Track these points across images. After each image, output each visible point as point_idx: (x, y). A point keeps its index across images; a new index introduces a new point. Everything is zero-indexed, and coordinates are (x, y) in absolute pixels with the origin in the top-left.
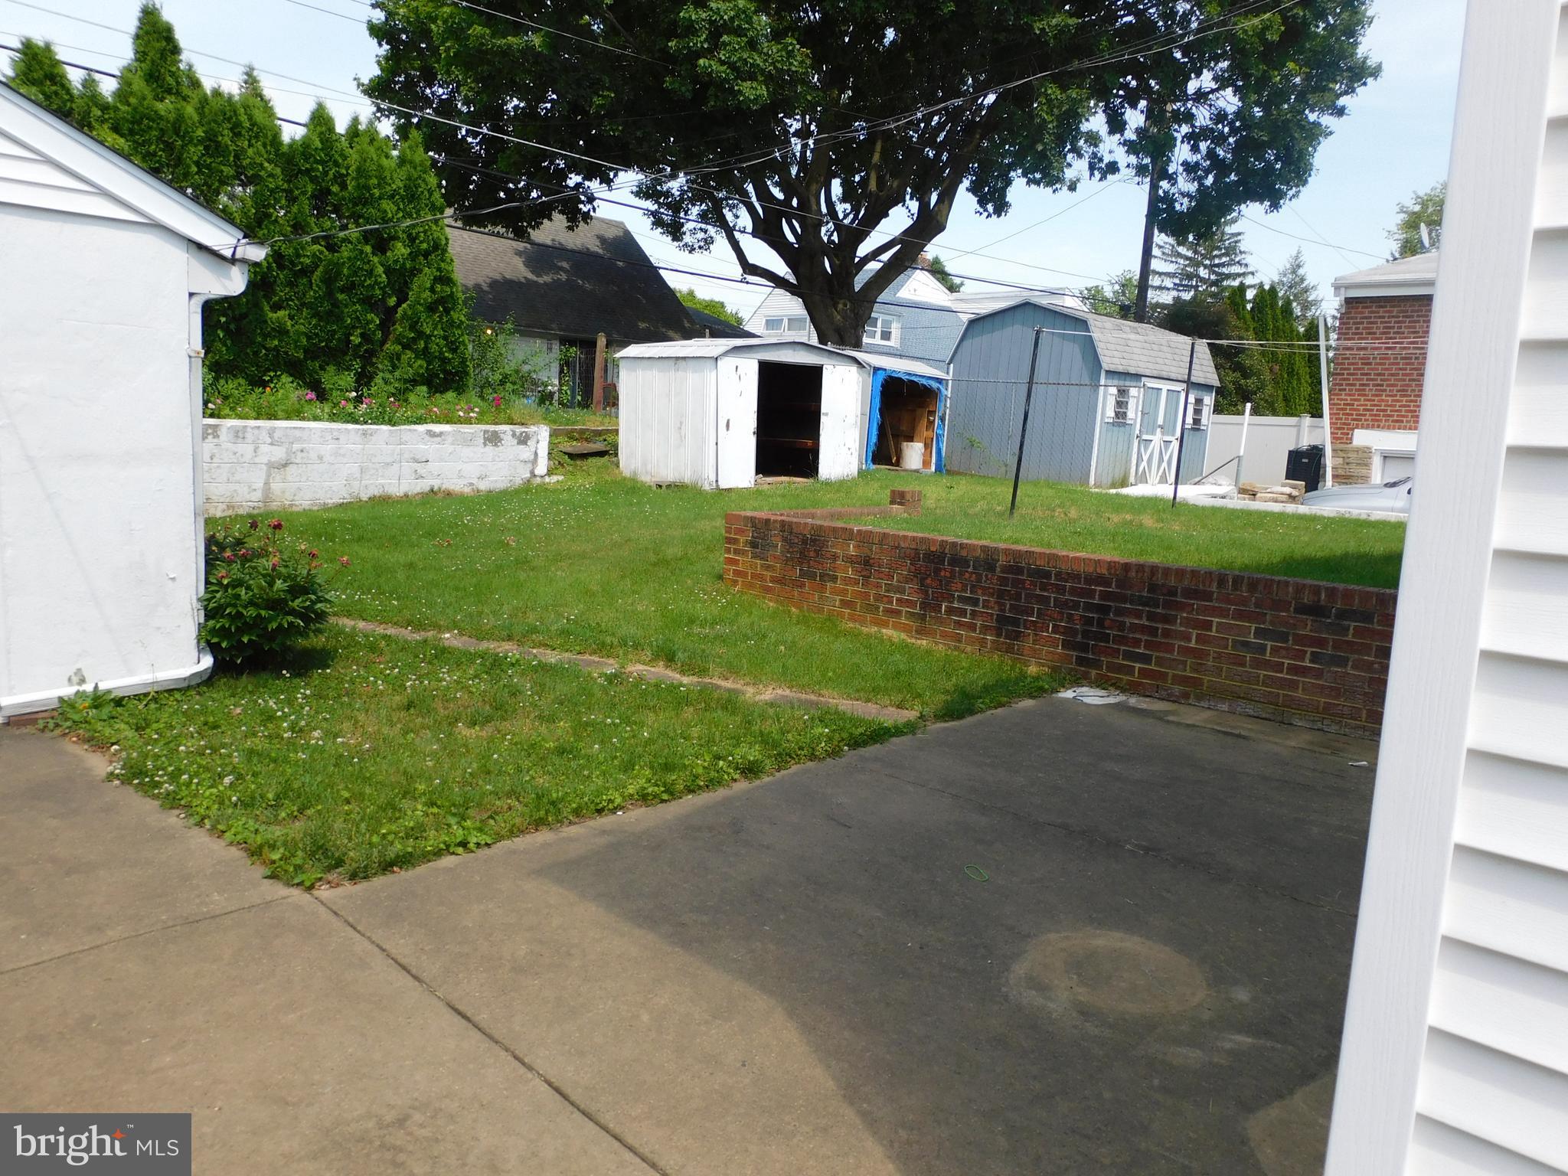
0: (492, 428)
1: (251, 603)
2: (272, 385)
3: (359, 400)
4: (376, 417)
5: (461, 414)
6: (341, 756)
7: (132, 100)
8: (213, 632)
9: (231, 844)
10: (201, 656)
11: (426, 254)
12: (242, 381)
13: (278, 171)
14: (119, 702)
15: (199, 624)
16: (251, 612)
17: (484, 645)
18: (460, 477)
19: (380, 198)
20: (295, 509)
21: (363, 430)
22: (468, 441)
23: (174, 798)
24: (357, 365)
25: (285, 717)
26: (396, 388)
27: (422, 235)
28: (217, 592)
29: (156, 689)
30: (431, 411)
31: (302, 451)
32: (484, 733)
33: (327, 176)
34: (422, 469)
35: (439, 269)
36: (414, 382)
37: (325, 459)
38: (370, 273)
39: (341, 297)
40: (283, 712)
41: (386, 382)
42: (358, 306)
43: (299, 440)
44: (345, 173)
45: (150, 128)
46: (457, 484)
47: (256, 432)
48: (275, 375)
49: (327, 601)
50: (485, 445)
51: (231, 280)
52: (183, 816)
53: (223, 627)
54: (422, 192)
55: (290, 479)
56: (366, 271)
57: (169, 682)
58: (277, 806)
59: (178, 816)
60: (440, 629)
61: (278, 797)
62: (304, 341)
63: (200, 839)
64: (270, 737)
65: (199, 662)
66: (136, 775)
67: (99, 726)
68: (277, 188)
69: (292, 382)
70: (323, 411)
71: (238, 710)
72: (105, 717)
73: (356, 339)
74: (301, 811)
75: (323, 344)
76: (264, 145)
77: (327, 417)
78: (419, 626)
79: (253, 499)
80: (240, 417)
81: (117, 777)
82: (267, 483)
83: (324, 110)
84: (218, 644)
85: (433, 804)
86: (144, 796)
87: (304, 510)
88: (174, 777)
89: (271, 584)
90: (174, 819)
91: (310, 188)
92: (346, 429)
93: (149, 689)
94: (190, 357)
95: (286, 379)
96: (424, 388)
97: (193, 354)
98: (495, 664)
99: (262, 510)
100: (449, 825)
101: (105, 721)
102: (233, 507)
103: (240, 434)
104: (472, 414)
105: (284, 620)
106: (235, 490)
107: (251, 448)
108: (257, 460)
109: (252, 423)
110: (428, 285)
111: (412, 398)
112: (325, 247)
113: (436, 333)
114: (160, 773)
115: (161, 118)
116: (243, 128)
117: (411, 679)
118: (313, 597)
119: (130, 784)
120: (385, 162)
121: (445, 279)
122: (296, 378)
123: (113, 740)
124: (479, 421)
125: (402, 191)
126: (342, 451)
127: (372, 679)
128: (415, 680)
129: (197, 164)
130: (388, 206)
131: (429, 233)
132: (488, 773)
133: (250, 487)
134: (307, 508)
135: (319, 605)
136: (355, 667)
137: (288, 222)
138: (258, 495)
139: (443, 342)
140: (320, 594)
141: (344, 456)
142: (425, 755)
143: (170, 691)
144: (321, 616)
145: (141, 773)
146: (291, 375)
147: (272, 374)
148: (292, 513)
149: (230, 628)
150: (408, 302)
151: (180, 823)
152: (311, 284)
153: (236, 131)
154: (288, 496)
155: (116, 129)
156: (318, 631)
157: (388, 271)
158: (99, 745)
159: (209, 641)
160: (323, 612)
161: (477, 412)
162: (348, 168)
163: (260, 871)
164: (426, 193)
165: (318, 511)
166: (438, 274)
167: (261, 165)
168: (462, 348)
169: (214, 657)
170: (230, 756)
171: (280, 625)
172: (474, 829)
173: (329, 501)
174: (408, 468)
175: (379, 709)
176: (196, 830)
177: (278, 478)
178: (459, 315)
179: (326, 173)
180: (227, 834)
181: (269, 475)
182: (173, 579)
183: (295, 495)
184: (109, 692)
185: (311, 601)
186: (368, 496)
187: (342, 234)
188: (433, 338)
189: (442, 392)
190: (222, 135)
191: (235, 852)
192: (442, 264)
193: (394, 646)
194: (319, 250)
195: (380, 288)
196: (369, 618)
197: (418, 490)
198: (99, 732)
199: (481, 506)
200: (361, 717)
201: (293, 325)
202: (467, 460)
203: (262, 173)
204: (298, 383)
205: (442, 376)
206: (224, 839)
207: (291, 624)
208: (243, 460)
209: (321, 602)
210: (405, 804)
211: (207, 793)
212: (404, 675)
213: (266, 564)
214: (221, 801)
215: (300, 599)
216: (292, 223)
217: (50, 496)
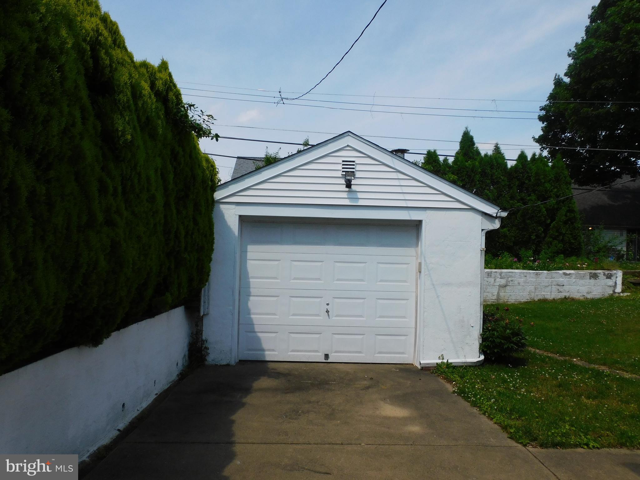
0: (594, 271)
1: (498, 337)
2: (501, 256)
3: (534, 261)
4: (542, 267)
5: (579, 265)
6: (533, 400)
7: (458, 163)
8: (485, 346)
9: (495, 423)
10: (480, 355)
11: (563, 201)
12: (490, 255)
13: (506, 178)
14: (454, 367)
15: (480, 343)
16: (498, 340)
17: (592, 366)
18: (578, 293)
19: (544, 183)
20: (509, 303)
21: (536, 272)
22: (583, 277)
23: (475, 403)
24: (534, 247)
25: (511, 382)
26: (550, 256)
27: (562, 194)
28: (487, 332)
29: (466, 365)
30: (565, 265)
31: (512, 281)
32: (594, 403)
33: (524, 177)
34: (561, 289)
35: (569, 207)
36: (558, 253)
37: (521, 284)
38: (540, 211)
39: (528, 221)
40: (510, 380)
41: (546, 253)
42: (534, 225)
43: (511, 276)
44: (531, 175)
45: (463, 171)
46: (577, 295)
47: (495, 273)
48: (502, 252)
49: (526, 339)
50: (590, 279)
51: (496, 224)
52: (478, 410)
53: (488, 345)
54: (562, 178)
55: (507, 292)
56: (538, 211)
57: (469, 363)
58: (511, 414)
59: (477, 410)
60: (572, 357)
61: (511, 410)
62: (513, 239)
63: (484, 419)
64: (505, 388)
65: (479, 357)
66: (461, 393)
67: (449, 374)
68: (505, 185)
69: (508, 255)
70: (520, 266)
71: (494, 377)
72: (451, 372)
73: (533, 237)
74: (520, 417)
75: (521, 240)
76: (501, 170)
77: (522, 268)
78: (562, 354)
79: (493, 299)
80: (490, 268)
81: (456, 392)
82: (498, 293)
83: (524, 154)
84: (486, 351)
85: (573, 426)
86: (465, 401)
87: (512, 303)
88: (475, 396)
89: (505, 331)
90: (475, 410)
91: (517, 183)
92: (529, 272)
93: (463, 365)
94: (481, 251)
95: (506, 253)
96: (562, 255)
97: (482, 250)
98: (598, 375)
99: (496, 303)
100: (580, 436)
101: (451, 373)
102: (486, 301)
103: (490, 275)
104: (584, 266)
105: (510, 345)
106: (487, 295)
107: (493, 280)
108: (495, 284)
109: (494, 270)
110: (564, 214)
111: (557, 260)
112: (522, 203)
113: (567, 232)
114: (470, 394)
115: (467, 167)
116: (494, 166)
117: (560, 375)
118: (521, 337)
119: (461, 396)
120: (547, 169)
121: (571, 211)
122: (510, 253)
123: (454, 380)
124: (587, 269)
125: (553, 179)
126: (528, 281)
127: (543, 373)
128: (562, 376)
129: (478, 181)
130: (548, 185)
131: (565, 193)
132: (597, 419)
133: (492, 294)
134: (513, 303)
135: (523, 341)
136: (536, 367)
137: (508, 196)
138: (495, 297)
139: (570, 236)
140: (523, 336)
141: (528, 283)
142: (568, 407)
143: (470, 366)
144: (523, 345)
145: (464, 392)
146: (508, 252)
147: (501, 252)
148: (508, 305)
149: (490, 346)
150: (556, 221)
151: (478, 412)
152: (517, 218)
153: (492, 167)
154: (506, 298)
155: (453, 173)
156: (522, 351)
157: (547, 210)
158: (450, 381)
159: (483, 350)
160: (524, 344)
161: (586, 265)
162: (532, 173)
163: (506, 435)
164: (564, 178)
165: (518, 304)
166: (568, 209)
167: (500, 177)
168: (579, 238)
169: (484, 356)
170: (492, 392)
171: (508, 347)
172: (592, 440)
173: (522, 301)
174: (554, 288)
175: (547, 385)
176: (483, 416)
177: (503, 291)
178: (579, 225)
179: (523, 176)
180: (494, 419)
181: (499, 290)
182: (472, 326)
183: (509, 298)
184: (451, 363)
185: (520, 338)
186: (538, 299)
187: (528, 198)
188: (566, 235)
189: (570, 257)
190: (487, 170)
191: (496, 426)
192: (570, 205)
193: (552, 361)
194: (520, 205)
195: (544, 217)
196: (540, 349)
197: (559, 297)
198: (449, 376)
199: (589, 305)
200: (540, 387)
201: (509, 233)
202: (582, 285)
203: (500, 180)
204: (511, 255)
205: (570, 250)
206: (493, 421)
207: (512, 347)
208: (490, 284)
209: (523, 339)
210: (561, 423)
211: (486, 404)
212: (557, 373)
213: (503, 323)
214: (491, 406)
215: (516, 338)
216: (510, 196)
217: (438, 297)
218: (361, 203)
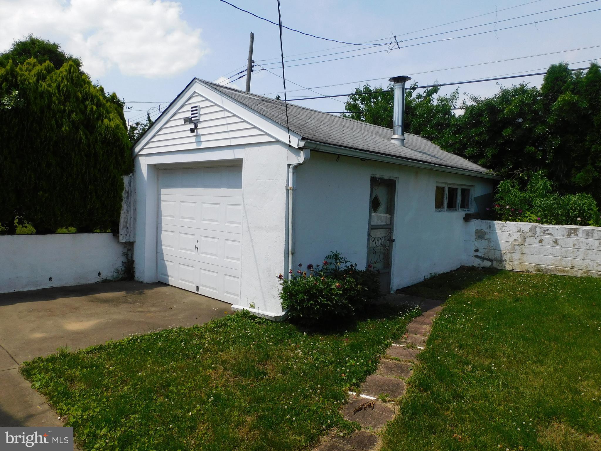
10: (283, 310)
51: (301, 158)
65: (282, 313)
182: (277, 277)
217: (252, 240)
218: (203, 145)
